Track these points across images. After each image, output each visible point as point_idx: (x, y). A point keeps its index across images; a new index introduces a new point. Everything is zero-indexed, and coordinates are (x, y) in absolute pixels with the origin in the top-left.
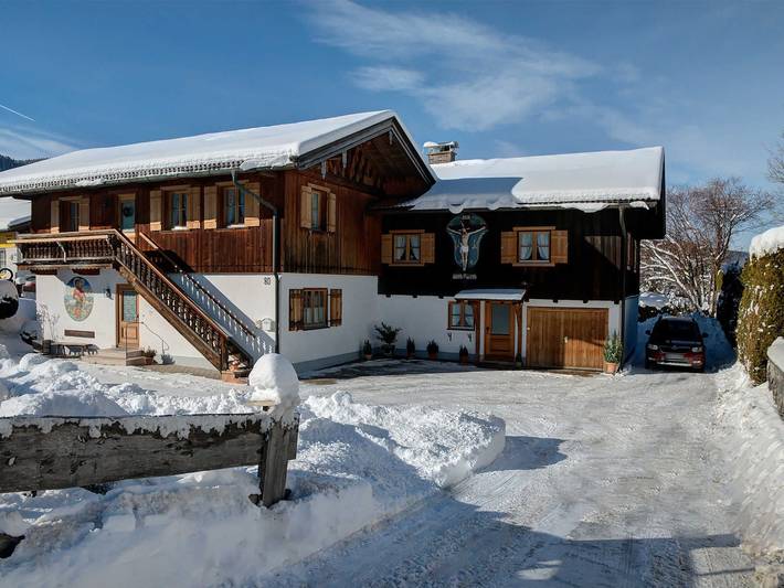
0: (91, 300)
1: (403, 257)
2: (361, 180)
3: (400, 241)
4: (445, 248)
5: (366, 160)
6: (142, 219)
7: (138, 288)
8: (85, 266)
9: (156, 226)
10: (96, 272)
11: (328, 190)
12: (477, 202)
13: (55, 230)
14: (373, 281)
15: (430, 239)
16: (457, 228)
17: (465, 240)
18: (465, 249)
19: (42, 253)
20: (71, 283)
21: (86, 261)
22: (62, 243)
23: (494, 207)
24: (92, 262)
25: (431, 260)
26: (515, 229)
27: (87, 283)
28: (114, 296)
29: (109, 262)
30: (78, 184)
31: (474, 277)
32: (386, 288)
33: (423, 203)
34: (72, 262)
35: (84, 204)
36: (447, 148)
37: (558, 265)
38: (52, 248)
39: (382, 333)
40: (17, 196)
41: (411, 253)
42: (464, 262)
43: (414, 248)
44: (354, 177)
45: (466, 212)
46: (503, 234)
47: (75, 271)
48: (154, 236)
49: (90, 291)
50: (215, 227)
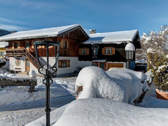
0: (20, 62)
1: (83, 53)
2: (74, 38)
3: (82, 50)
4: (91, 51)
5: (75, 34)
6: (30, 45)
7: (29, 60)
8: (19, 55)
9: (33, 47)
10: (21, 56)
11: (67, 40)
12: (97, 42)
13: (13, 48)
14: (77, 58)
15: (88, 50)
16: (93, 47)
17: (95, 50)
18: (95, 52)
19: (10, 53)
20: (16, 59)
22: (14, 51)
23: (99, 43)
24: (20, 54)
25: (89, 54)
26: (105, 47)
27: (20, 59)
28: (25, 61)
29: (23, 54)
30: (17, 39)
31: (97, 57)
32: (80, 60)
33: (86, 43)
34: (16, 54)
35: (19, 43)
36: (94, 31)
37: (113, 55)
38: (12, 52)
39: (79, 68)
40: (5, 41)
41: (85, 52)
42: (95, 54)
43: (84, 51)
44: (72, 38)
45: (94, 44)
46: (102, 48)
47: (17, 56)
48: (32, 49)
49: (20, 60)
50: (44, 48)
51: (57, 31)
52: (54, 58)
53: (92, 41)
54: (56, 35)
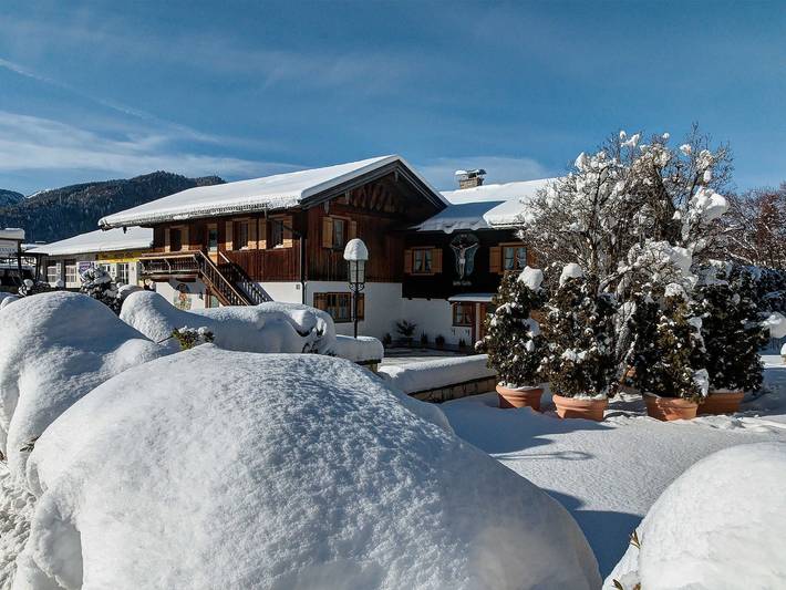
0: (190, 300)
1: (421, 268)
2: (382, 208)
3: (418, 255)
4: (449, 260)
6: (221, 241)
7: (214, 292)
8: (182, 276)
9: (229, 246)
10: (193, 280)
11: (349, 219)
12: (462, 224)
13: (167, 248)
14: (398, 287)
15: (439, 253)
16: (457, 244)
17: (462, 254)
18: (462, 261)
19: (157, 267)
20: (177, 289)
21: (183, 273)
22: (168, 260)
23: (475, 228)
24: (185, 273)
25: (439, 270)
26: (501, 244)
27: (187, 288)
28: (204, 296)
29: (196, 273)
30: (175, 218)
31: (469, 283)
32: (407, 294)
33: (429, 226)
34: (176, 273)
35: (185, 231)
36: (474, 175)
38: (160, 264)
39: (402, 328)
40: (143, 226)
41: (426, 264)
42: (462, 271)
43: (425, 261)
44: (375, 207)
45: (456, 232)
46: (492, 249)
47: (177, 279)
48: (227, 254)
49: (189, 292)
50: (265, 247)
51: (298, 189)
52: (298, 287)
53: (448, 221)
54: (297, 203)
